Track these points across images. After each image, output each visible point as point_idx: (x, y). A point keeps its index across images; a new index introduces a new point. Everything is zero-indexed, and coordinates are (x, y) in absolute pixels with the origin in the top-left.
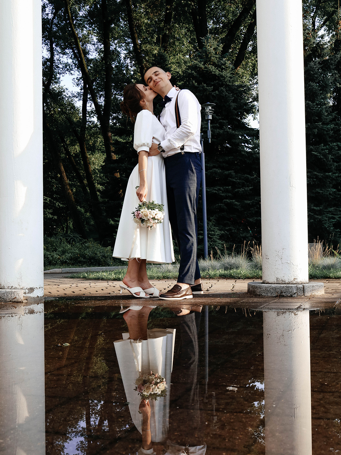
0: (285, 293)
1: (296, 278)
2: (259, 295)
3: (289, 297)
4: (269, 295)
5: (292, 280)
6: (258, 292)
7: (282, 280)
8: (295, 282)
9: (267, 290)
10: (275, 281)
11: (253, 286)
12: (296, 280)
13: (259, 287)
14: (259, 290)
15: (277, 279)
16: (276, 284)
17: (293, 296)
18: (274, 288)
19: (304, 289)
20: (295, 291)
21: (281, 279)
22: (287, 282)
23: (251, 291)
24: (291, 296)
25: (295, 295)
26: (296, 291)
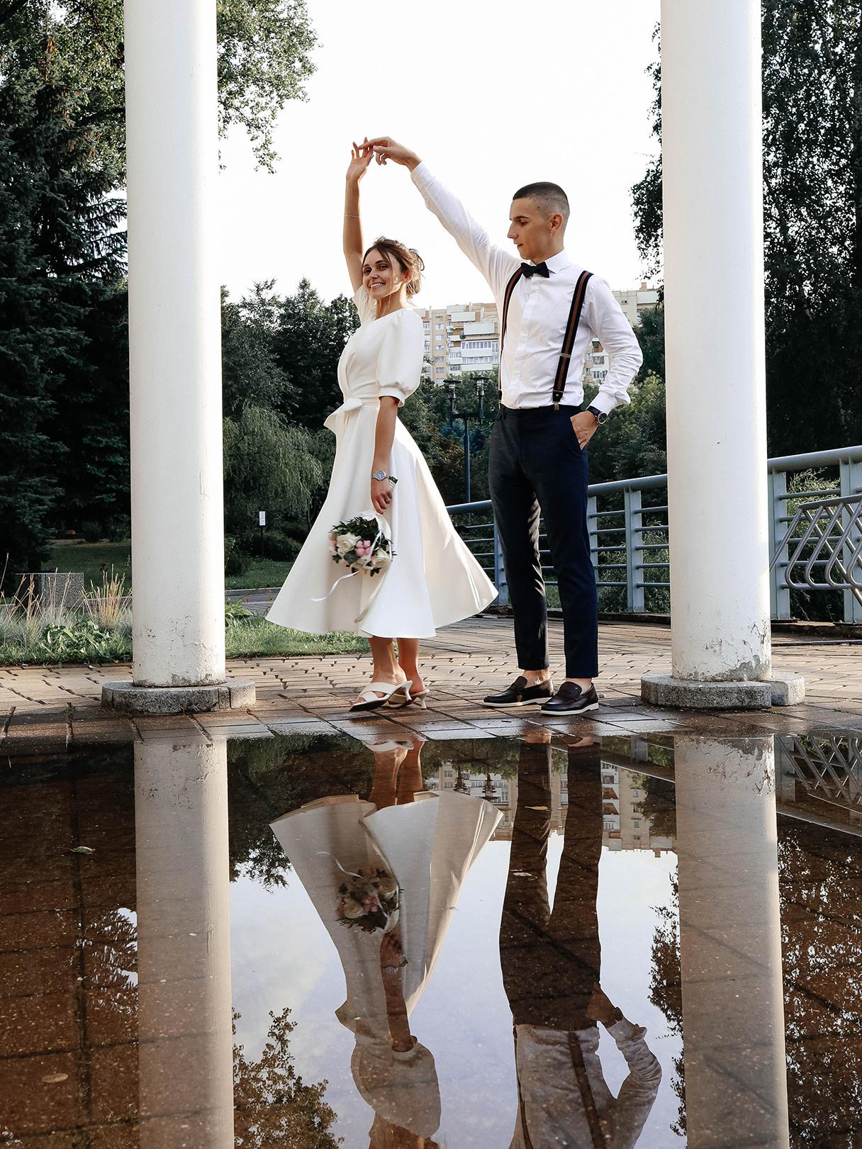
0: (196, 704)
1: (210, 673)
2: (142, 712)
3: (205, 711)
4: (165, 710)
5: (202, 678)
6: (138, 705)
7: (183, 679)
8: (207, 682)
9: (158, 700)
10: (170, 681)
11: (125, 693)
12: (209, 678)
13: (141, 696)
14: (141, 701)
15: (174, 676)
16: (172, 687)
17: (212, 710)
18: (175, 695)
19: (230, 695)
20: (215, 700)
21: (181, 678)
22: (193, 682)
23: (121, 704)
24: (209, 710)
25: (216, 709)
26: (217, 701)
